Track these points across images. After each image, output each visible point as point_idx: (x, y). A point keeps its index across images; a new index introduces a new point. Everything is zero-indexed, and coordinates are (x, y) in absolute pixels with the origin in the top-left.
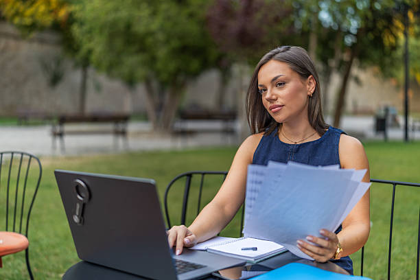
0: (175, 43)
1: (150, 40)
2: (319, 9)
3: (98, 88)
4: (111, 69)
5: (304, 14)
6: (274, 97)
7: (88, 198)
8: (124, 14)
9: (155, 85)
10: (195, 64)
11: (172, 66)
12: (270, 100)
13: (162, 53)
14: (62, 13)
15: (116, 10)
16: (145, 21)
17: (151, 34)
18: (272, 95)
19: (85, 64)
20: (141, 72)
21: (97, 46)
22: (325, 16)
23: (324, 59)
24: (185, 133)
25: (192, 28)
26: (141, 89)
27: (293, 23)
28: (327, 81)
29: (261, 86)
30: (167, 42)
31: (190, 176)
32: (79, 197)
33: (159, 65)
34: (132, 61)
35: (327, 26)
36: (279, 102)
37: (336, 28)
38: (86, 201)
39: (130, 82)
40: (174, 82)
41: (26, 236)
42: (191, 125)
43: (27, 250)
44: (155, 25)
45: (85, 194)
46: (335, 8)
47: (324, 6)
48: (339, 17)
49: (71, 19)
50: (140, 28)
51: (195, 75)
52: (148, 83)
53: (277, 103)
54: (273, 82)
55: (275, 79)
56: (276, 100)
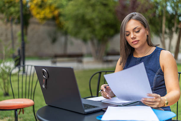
0: (103, 23)
1: (92, 22)
2: (166, 6)
3: (72, 43)
4: (76, 35)
5: (160, 8)
7: (47, 77)
8: (81, 11)
9: (95, 41)
10: (112, 32)
11: (102, 33)
12: (133, 38)
13: (97, 27)
14: (56, 13)
15: (78, 10)
16: (90, 14)
17: (93, 19)
18: (134, 36)
19: (66, 33)
20: (89, 36)
21: (69, 25)
22: (169, 8)
23: (170, 28)
24: (108, 61)
25: (110, 16)
26: (89, 43)
27: (155, 12)
28: (171, 38)
29: (127, 32)
30: (100, 22)
31: (100, 73)
32: (44, 76)
33: (97, 33)
34: (85, 31)
35: (170, 13)
36: (137, 39)
37: (174, 14)
38: (47, 78)
39: (85, 40)
40: (104, 40)
41: (33, 100)
43: (33, 106)
44: (94, 15)
45: (46, 75)
46: (173, 5)
47: (168, 4)
48: (176, 8)
49: (60, 15)
50: (88, 17)
51: (112, 36)
52: (92, 40)
53: (136, 40)
54: (134, 30)
55: (135, 28)
56: (135, 38)
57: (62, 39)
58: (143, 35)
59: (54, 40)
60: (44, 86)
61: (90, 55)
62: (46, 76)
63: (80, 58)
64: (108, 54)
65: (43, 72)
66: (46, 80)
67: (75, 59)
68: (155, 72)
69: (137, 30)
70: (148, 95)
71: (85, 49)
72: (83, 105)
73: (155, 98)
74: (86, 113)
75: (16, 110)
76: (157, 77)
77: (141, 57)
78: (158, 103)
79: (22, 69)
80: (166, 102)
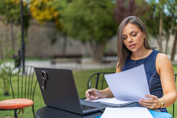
0: (102, 25)
1: (91, 24)
2: (163, 8)
3: (71, 44)
4: (75, 36)
5: (157, 10)
7: (47, 78)
8: (80, 13)
9: (94, 42)
10: (110, 33)
11: (101, 34)
12: (130, 42)
13: (96, 28)
14: (56, 14)
15: (77, 12)
16: (89, 16)
17: (91, 21)
18: (131, 39)
19: (65, 35)
20: (87, 37)
21: (68, 26)
22: (166, 11)
23: (167, 30)
25: (109, 18)
26: (88, 44)
27: (152, 14)
28: (168, 39)
30: (98, 24)
31: (98, 74)
32: (43, 78)
33: (95, 34)
34: (84, 33)
35: (167, 15)
36: (134, 42)
37: (171, 16)
38: (46, 80)
39: (84, 41)
40: (102, 41)
41: (33, 100)
42: (109, 59)
43: (33, 106)
44: (93, 17)
46: (170, 7)
47: (165, 6)
48: (172, 11)
49: (59, 17)
50: (87, 19)
52: (90, 41)
53: (133, 43)
54: (131, 34)
55: (132, 32)
56: (132, 42)
57: (61, 40)
58: (140, 39)
59: (54, 41)
60: (43, 88)
61: (88, 56)
62: (45, 77)
63: (78, 59)
64: (106, 55)
65: (43, 73)
66: (46, 81)
67: (74, 59)
68: (151, 75)
69: (134, 34)
70: (146, 96)
71: (83, 50)
72: (81, 106)
73: (152, 99)
74: (84, 114)
75: (16, 110)
76: (153, 80)
78: (155, 105)
80: (162, 104)
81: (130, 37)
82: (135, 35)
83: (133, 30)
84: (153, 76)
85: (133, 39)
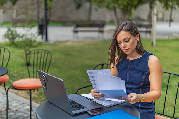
6: (125, 46)
12: (124, 47)
18: (124, 45)
29: (119, 41)
32: (44, 80)
54: (124, 40)
55: (125, 39)
56: (126, 47)
59: (79, 6)
60: (44, 87)
65: (43, 77)
68: (144, 73)
69: (127, 40)
75: (30, 90)
76: (146, 77)
77: (133, 59)
79: (44, 37)
81: (124, 43)
82: (128, 42)
83: (126, 37)
84: (145, 74)
85: (126, 45)
